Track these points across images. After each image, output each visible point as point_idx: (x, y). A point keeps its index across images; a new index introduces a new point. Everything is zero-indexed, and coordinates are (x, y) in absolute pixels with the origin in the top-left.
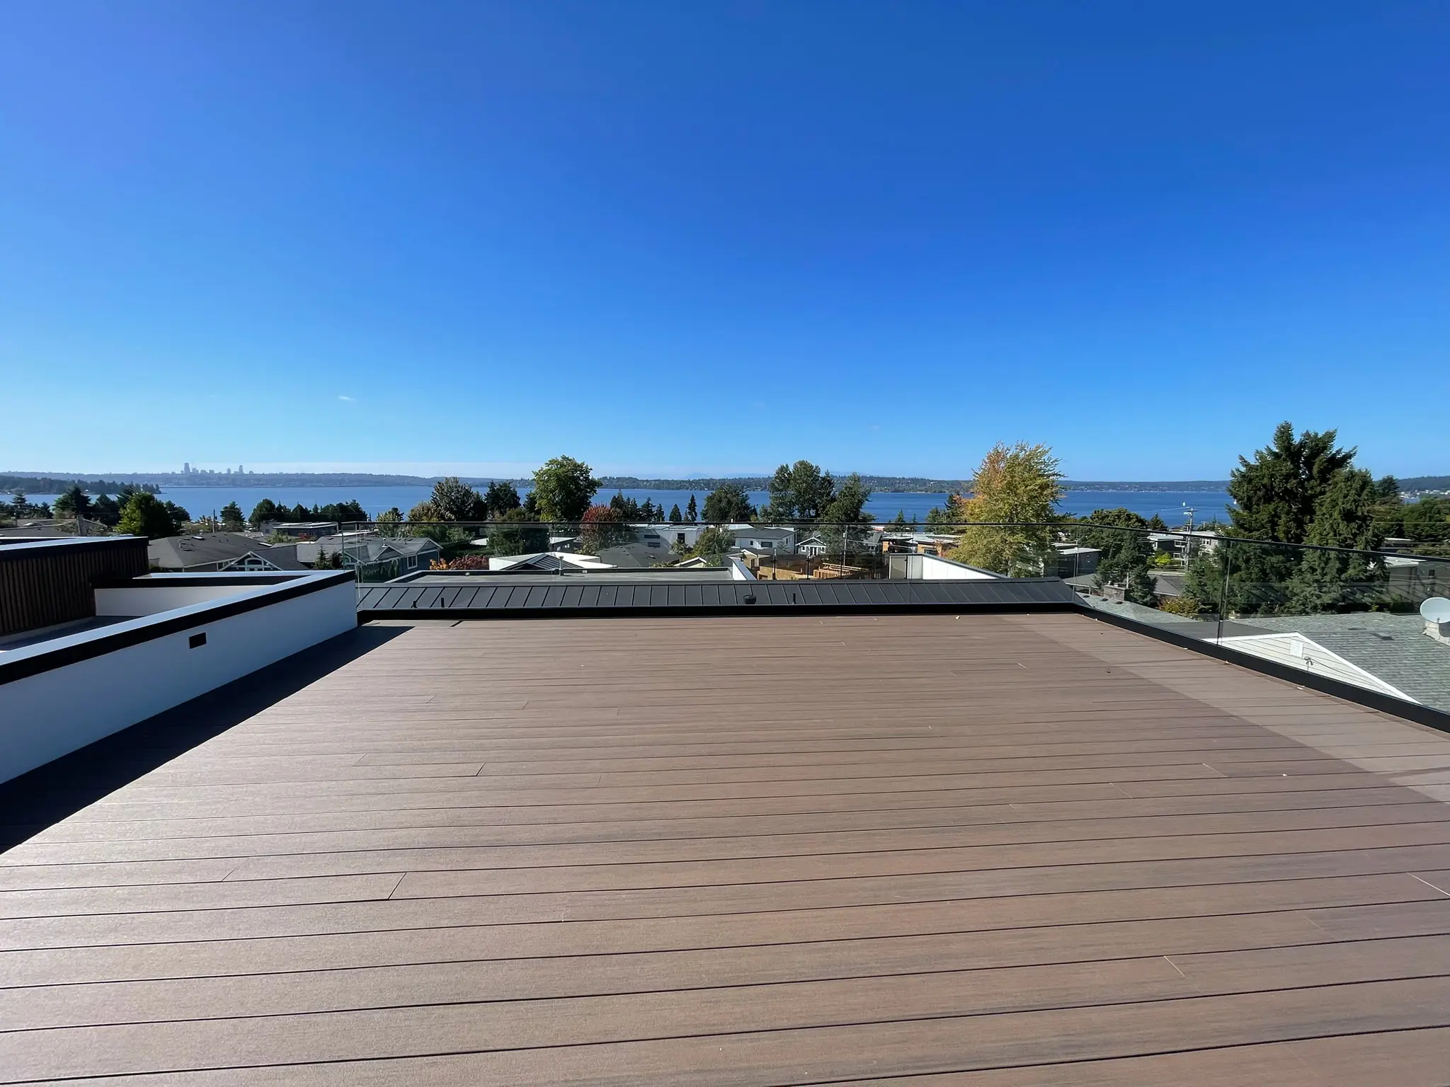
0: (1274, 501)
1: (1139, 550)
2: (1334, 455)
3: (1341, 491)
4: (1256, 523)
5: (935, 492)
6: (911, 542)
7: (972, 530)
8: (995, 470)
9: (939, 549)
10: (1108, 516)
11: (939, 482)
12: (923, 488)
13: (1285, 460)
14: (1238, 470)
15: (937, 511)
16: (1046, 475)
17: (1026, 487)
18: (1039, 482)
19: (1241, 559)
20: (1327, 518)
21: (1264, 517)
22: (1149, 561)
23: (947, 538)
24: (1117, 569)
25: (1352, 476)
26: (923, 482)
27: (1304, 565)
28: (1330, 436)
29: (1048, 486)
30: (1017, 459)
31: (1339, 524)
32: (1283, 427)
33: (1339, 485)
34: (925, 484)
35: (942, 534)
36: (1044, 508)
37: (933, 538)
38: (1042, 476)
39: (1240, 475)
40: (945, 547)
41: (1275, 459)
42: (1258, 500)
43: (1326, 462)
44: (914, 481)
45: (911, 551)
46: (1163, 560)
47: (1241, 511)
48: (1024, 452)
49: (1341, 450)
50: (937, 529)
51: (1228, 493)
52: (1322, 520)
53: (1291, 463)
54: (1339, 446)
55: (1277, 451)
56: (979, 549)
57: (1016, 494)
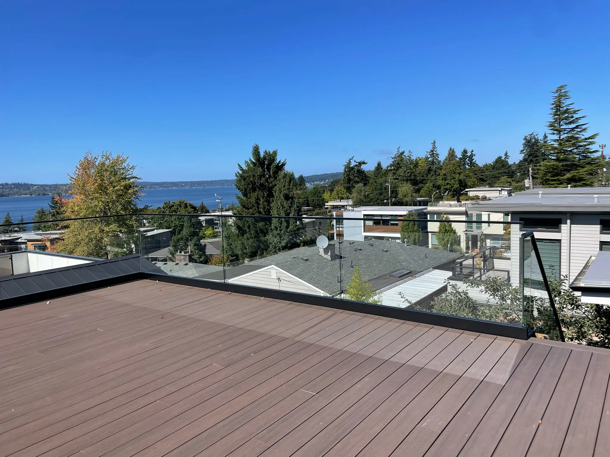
0: (256, 191)
1: (193, 227)
2: (278, 164)
3: (282, 184)
4: (250, 204)
5: (39, 195)
6: (19, 241)
7: (75, 225)
8: (87, 174)
9: (48, 244)
10: (173, 206)
11: (41, 186)
12: (27, 192)
13: (258, 167)
14: (238, 173)
15: (43, 211)
16: (127, 178)
17: (114, 187)
18: (123, 183)
19: (246, 226)
20: (278, 199)
21: (253, 200)
22: (201, 234)
23: (54, 234)
24: (182, 241)
25: (285, 175)
26: (26, 187)
27: (273, 227)
28: (275, 153)
29: (130, 186)
30: (104, 166)
31: (283, 202)
32: (255, 147)
33: (281, 181)
34: (29, 189)
35: (49, 230)
36: (129, 203)
37: (41, 235)
38: (125, 178)
39: (240, 175)
40: (52, 241)
41: (254, 166)
42: (250, 191)
43: (275, 168)
44: (18, 186)
45: (21, 249)
46: (209, 232)
47: (243, 198)
48: (108, 160)
49: (280, 161)
50: (45, 227)
51: (235, 187)
52: (277, 200)
53: (261, 169)
54: (279, 159)
55: (254, 161)
56: (82, 240)
57: (107, 194)
